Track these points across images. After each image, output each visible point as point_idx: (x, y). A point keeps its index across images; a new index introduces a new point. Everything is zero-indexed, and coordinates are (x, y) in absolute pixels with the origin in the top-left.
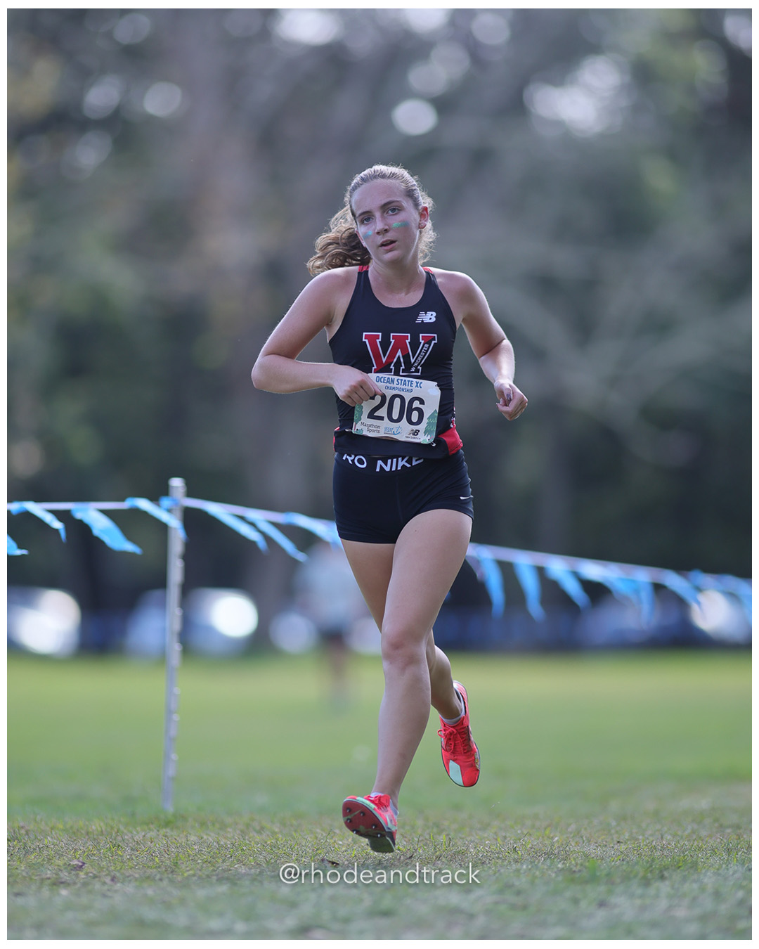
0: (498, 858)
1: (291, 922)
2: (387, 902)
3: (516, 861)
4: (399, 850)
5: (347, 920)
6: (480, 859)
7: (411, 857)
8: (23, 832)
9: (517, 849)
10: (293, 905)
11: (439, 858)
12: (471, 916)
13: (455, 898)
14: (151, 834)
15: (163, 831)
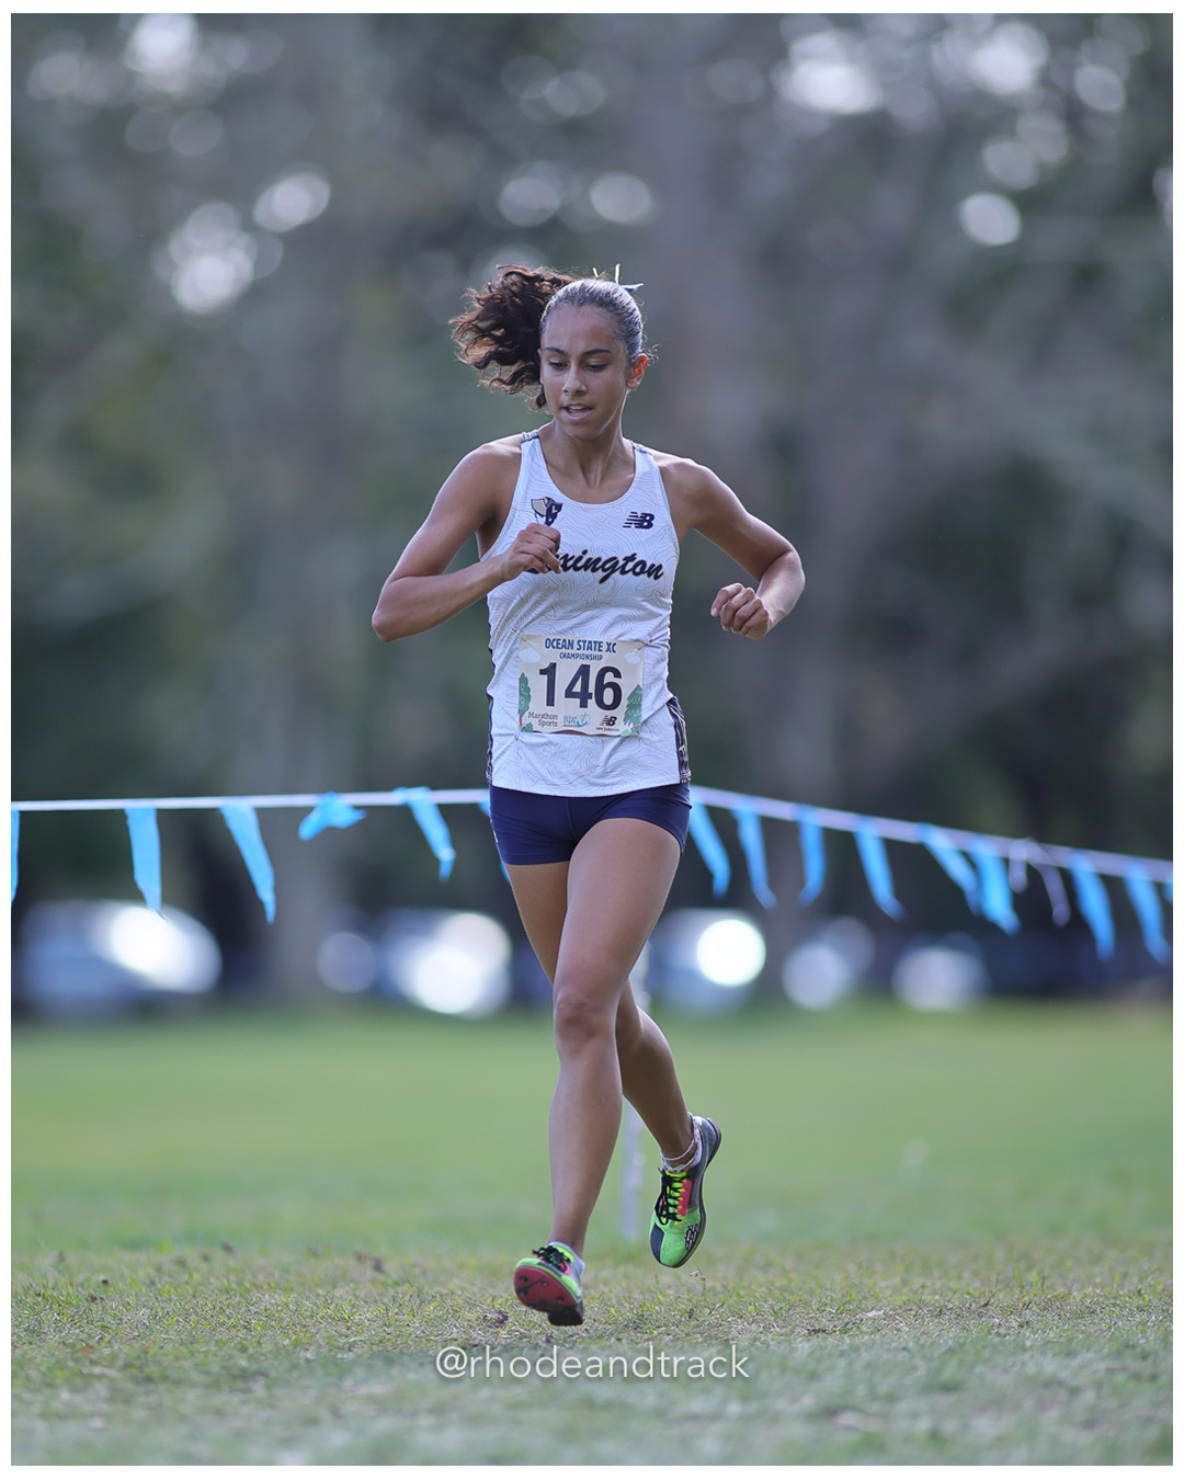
0: (1115, 1305)
1: (808, 1401)
2: (950, 1372)
3: (1141, 1310)
4: (969, 1294)
5: (891, 1398)
6: (1088, 1307)
7: (986, 1305)
8: (417, 1271)
9: (1143, 1292)
10: (813, 1376)
11: (1027, 1306)
12: (1074, 1392)
13: (1050, 1366)
14: (605, 1274)
15: (622, 1269)
